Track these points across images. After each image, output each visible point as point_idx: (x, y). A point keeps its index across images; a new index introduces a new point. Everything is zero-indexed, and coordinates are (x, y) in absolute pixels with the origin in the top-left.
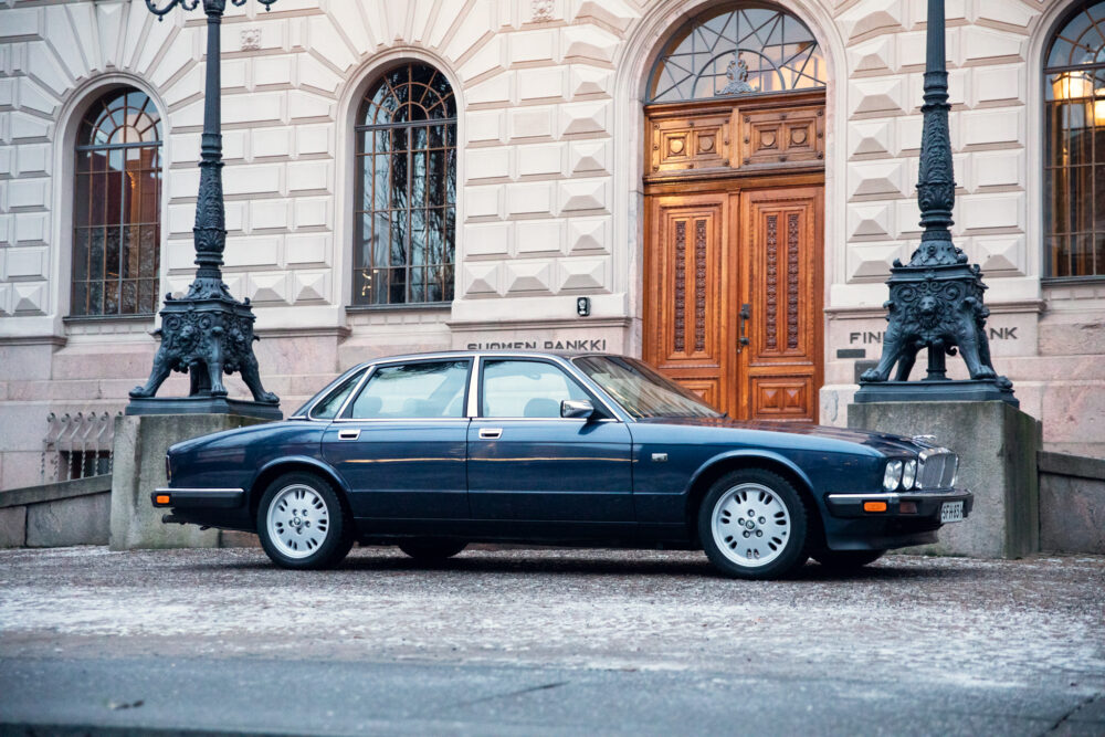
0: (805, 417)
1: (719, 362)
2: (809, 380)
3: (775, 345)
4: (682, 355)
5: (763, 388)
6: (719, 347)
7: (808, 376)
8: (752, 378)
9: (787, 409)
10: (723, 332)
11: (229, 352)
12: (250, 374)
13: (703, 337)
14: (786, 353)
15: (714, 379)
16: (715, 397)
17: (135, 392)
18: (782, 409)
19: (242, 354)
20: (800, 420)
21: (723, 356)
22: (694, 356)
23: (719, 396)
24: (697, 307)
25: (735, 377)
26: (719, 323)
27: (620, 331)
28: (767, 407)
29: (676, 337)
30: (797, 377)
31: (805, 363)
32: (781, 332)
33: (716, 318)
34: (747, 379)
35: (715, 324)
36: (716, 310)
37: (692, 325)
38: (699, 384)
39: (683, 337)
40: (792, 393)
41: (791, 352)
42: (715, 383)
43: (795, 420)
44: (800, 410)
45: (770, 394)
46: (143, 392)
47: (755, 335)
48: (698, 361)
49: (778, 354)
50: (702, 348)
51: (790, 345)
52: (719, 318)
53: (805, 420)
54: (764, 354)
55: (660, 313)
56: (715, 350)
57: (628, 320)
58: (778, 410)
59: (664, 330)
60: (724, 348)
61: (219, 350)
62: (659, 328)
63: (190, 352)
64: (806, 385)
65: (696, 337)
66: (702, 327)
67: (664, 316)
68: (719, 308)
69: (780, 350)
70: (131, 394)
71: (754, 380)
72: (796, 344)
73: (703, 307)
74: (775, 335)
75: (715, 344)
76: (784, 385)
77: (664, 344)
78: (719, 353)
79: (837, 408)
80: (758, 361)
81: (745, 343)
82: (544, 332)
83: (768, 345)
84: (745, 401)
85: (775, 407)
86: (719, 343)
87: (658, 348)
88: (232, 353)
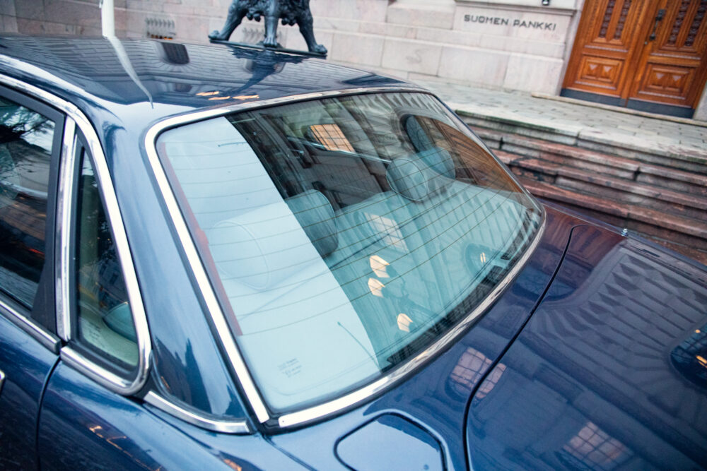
0: (680, 96)
1: (627, 49)
2: (692, 71)
3: (674, 42)
4: (603, 40)
5: (655, 71)
6: (631, 39)
7: (692, 68)
8: (649, 63)
9: (667, 88)
10: (638, 27)
11: (286, 8)
12: (305, 28)
13: (621, 30)
14: (681, 49)
15: (621, 60)
16: (618, 72)
17: (212, 35)
18: (664, 87)
19: (299, 10)
20: (677, 97)
21: (633, 45)
22: (611, 42)
23: (621, 71)
24: (624, 8)
25: (637, 61)
26: (637, 21)
27: (568, 19)
28: (654, 84)
29: (602, 28)
30: (684, 67)
31: (694, 58)
32: (682, 33)
33: (635, 17)
34: (645, 63)
35: (634, 21)
36: (637, 12)
37: (616, 21)
38: (609, 62)
39: (607, 28)
40: (676, 78)
41: (685, 48)
42: (621, 63)
43: (672, 97)
44: (677, 90)
45: (659, 76)
46: (218, 36)
47: (661, 33)
48: (614, 46)
49: (675, 49)
50: (619, 37)
51: (686, 43)
52: (638, 17)
54: (664, 47)
55: (595, 10)
56: (628, 40)
57: (575, 12)
58: (661, 88)
59: (594, 22)
60: (634, 40)
61: (276, 5)
62: (592, 19)
63: (254, 5)
64: (688, 74)
65: (617, 29)
66: (623, 23)
67: (597, 12)
68: (640, 10)
69: (677, 46)
70: (209, 37)
71: (650, 65)
72: (691, 43)
73: (628, 9)
74: (677, 34)
75: (629, 35)
76: (671, 71)
77: (592, 31)
78: (630, 42)
80: (658, 52)
81: (652, 39)
82: (515, 13)
83: (669, 41)
84: (639, 78)
85: (659, 85)
86: (632, 35)
87: (587, 33)
88: (289, 8)
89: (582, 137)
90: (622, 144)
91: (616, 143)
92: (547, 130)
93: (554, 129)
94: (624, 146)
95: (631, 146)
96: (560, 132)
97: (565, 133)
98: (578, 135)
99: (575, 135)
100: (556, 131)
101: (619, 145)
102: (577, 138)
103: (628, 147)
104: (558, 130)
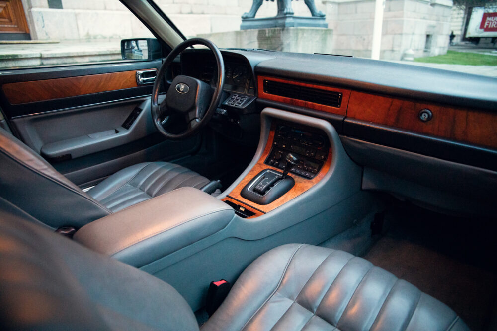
0: (12, 24)
20: (10, 26)
43: (6, 26)
44: (7, 20)
53: (13, 26)
79: (43, 21)
89: (45, 56)
90: (77, 53)
91: (72, 53)
92: (10, 57)
93: (17, 55)
94: (79, 54)
95: (83, 53)
96: (23, 57)
97: (29, 56)
98: (41, 55)
99: (39, 55)
100: (20, 57)
101: (75, 55)
102: (41, 58)
103: (82, 54)
104: (21, 55)
